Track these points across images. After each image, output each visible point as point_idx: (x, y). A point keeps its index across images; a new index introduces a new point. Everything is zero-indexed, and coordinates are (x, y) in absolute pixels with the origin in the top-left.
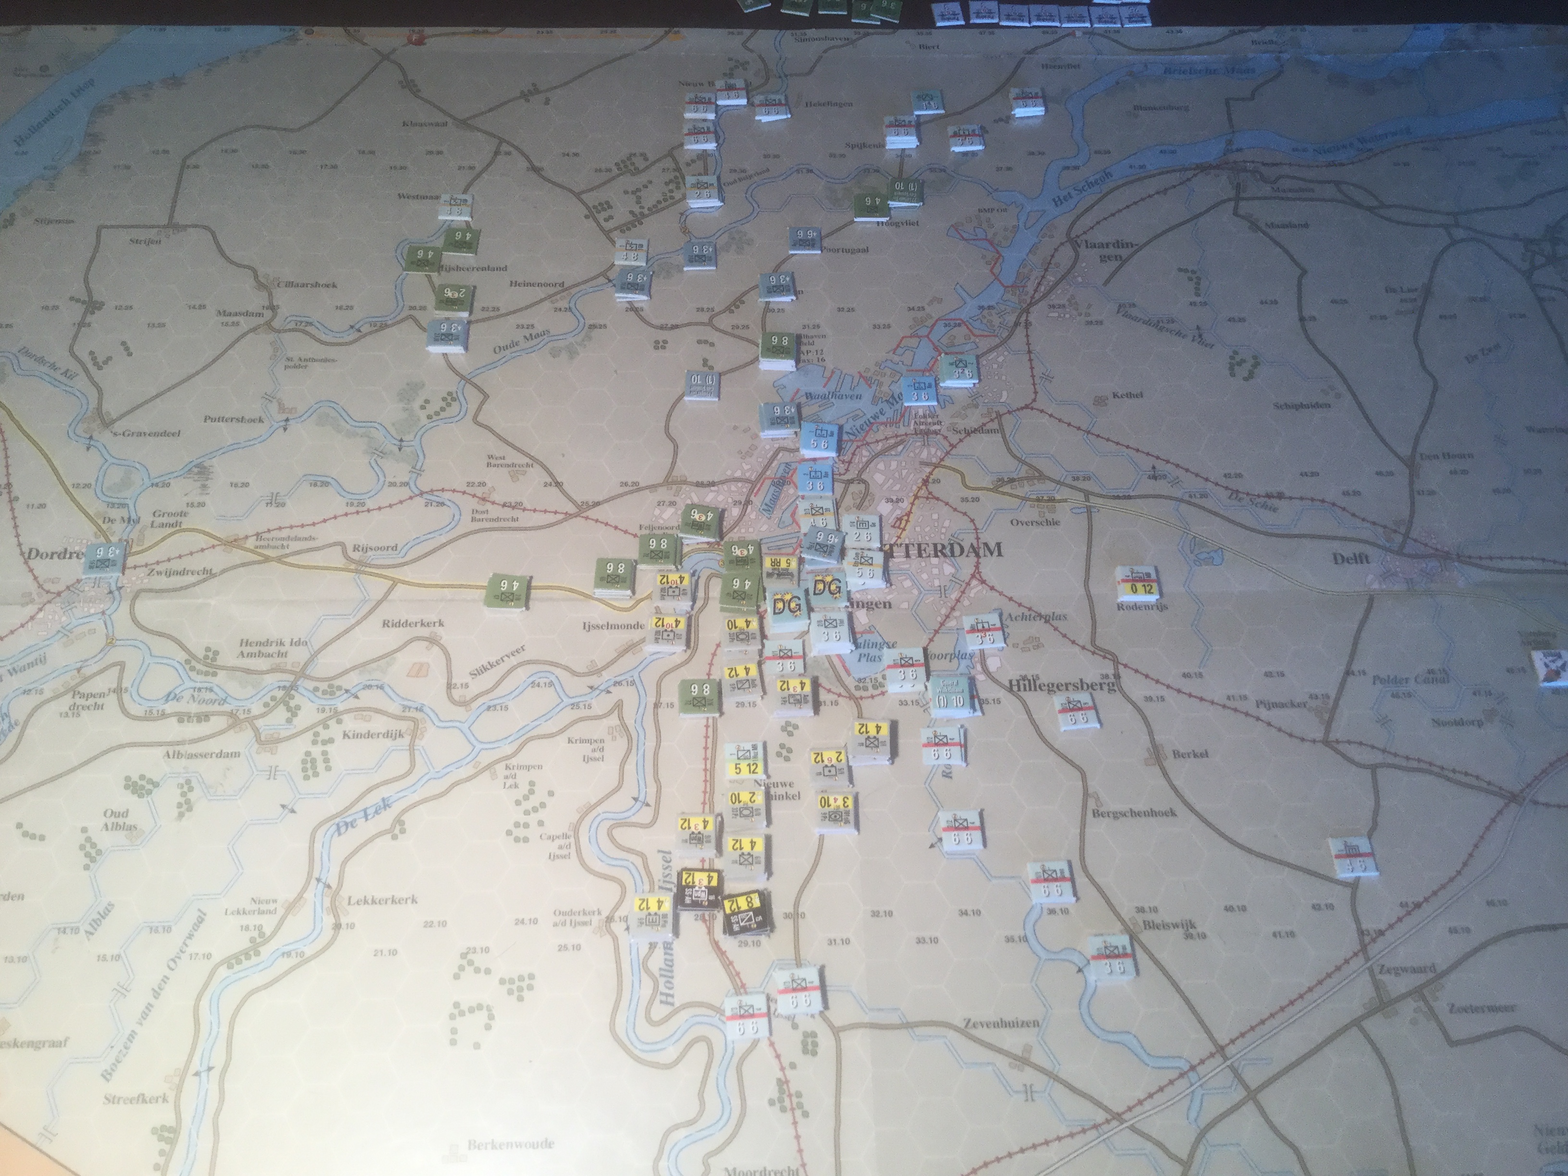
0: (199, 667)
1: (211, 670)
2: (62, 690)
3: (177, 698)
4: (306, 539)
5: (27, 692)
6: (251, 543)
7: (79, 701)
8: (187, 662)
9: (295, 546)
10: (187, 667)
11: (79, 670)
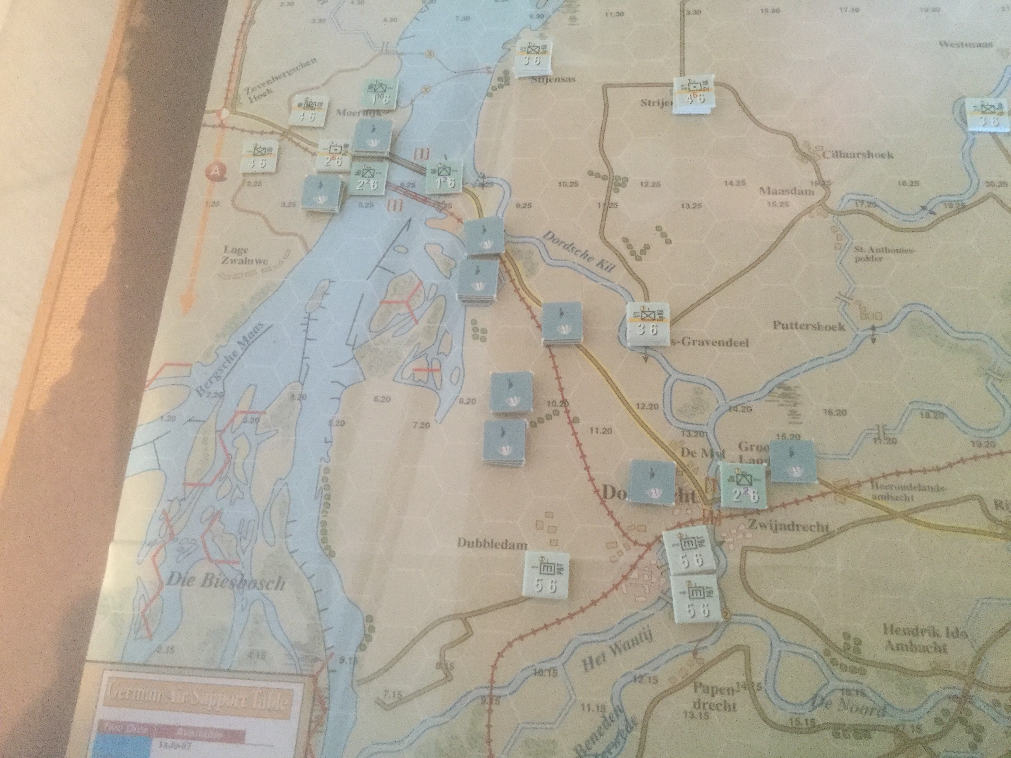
0: (841, 660)
1: (858, 665)
2: (680, 680)
3: (825, 703)
4: (933, 489)
5: (639, 679)
6: (866, 492)
7: (706, 698)
8: (827, 653)
9: (921, 498)
10: (828, 660)
11: (695, 653)
